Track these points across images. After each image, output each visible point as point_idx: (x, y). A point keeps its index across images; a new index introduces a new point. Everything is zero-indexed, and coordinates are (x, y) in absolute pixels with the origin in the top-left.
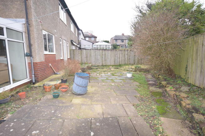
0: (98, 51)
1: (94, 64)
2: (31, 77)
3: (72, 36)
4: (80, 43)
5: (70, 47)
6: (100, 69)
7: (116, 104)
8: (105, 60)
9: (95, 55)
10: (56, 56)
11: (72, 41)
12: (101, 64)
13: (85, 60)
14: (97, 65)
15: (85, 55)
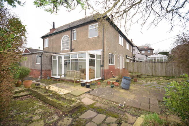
0: (148, 63)
1: (143, 73)
2: (102, 77)
3: (127, 52)
4: (135, 56)
5: (125, 60)
6: (149, 78)
7: (145, 98)
8: (155, 71)
9: (145, 66)
10: (115, 67)
11: (126, 56)
12: (151, 74)
13: (136, 70)
14: (147, 75)
15: (136, 66)
